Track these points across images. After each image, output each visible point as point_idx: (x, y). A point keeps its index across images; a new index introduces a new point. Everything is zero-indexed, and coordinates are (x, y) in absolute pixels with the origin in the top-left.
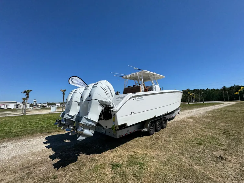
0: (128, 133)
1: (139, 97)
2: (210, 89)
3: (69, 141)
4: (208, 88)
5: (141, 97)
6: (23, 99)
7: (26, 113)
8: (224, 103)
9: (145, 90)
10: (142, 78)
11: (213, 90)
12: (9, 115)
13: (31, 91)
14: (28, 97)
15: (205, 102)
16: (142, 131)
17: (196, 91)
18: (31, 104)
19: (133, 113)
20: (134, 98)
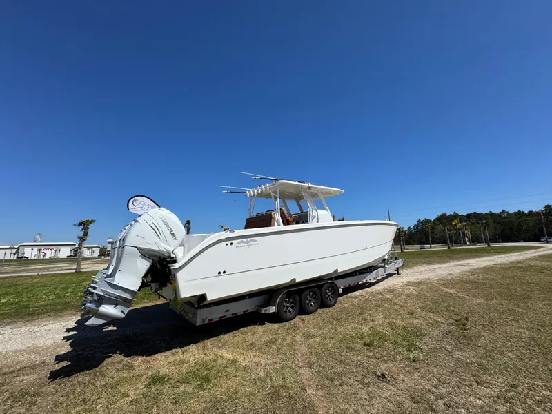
0: (228, 315)
1: (245, 240)
2: (511, 212)
3: (115, 328)
4: (503, 211)
5: (249, 239)
6: (80, 238)
7: (82, 266)
8: (542, 247)
9: (286, 222)
10: (278, 196)
11: (519, 214)
12: (52, 271)
13: (93, 221)
14: (86, 234)
15: (493, 245)
16: (263, 312)
17: (474, 218)
18: (103, 248)
19: (224, 272)
20: (229, 242)
